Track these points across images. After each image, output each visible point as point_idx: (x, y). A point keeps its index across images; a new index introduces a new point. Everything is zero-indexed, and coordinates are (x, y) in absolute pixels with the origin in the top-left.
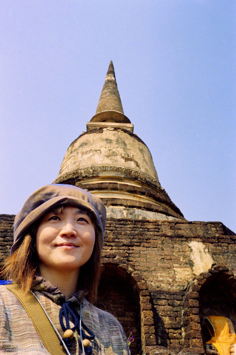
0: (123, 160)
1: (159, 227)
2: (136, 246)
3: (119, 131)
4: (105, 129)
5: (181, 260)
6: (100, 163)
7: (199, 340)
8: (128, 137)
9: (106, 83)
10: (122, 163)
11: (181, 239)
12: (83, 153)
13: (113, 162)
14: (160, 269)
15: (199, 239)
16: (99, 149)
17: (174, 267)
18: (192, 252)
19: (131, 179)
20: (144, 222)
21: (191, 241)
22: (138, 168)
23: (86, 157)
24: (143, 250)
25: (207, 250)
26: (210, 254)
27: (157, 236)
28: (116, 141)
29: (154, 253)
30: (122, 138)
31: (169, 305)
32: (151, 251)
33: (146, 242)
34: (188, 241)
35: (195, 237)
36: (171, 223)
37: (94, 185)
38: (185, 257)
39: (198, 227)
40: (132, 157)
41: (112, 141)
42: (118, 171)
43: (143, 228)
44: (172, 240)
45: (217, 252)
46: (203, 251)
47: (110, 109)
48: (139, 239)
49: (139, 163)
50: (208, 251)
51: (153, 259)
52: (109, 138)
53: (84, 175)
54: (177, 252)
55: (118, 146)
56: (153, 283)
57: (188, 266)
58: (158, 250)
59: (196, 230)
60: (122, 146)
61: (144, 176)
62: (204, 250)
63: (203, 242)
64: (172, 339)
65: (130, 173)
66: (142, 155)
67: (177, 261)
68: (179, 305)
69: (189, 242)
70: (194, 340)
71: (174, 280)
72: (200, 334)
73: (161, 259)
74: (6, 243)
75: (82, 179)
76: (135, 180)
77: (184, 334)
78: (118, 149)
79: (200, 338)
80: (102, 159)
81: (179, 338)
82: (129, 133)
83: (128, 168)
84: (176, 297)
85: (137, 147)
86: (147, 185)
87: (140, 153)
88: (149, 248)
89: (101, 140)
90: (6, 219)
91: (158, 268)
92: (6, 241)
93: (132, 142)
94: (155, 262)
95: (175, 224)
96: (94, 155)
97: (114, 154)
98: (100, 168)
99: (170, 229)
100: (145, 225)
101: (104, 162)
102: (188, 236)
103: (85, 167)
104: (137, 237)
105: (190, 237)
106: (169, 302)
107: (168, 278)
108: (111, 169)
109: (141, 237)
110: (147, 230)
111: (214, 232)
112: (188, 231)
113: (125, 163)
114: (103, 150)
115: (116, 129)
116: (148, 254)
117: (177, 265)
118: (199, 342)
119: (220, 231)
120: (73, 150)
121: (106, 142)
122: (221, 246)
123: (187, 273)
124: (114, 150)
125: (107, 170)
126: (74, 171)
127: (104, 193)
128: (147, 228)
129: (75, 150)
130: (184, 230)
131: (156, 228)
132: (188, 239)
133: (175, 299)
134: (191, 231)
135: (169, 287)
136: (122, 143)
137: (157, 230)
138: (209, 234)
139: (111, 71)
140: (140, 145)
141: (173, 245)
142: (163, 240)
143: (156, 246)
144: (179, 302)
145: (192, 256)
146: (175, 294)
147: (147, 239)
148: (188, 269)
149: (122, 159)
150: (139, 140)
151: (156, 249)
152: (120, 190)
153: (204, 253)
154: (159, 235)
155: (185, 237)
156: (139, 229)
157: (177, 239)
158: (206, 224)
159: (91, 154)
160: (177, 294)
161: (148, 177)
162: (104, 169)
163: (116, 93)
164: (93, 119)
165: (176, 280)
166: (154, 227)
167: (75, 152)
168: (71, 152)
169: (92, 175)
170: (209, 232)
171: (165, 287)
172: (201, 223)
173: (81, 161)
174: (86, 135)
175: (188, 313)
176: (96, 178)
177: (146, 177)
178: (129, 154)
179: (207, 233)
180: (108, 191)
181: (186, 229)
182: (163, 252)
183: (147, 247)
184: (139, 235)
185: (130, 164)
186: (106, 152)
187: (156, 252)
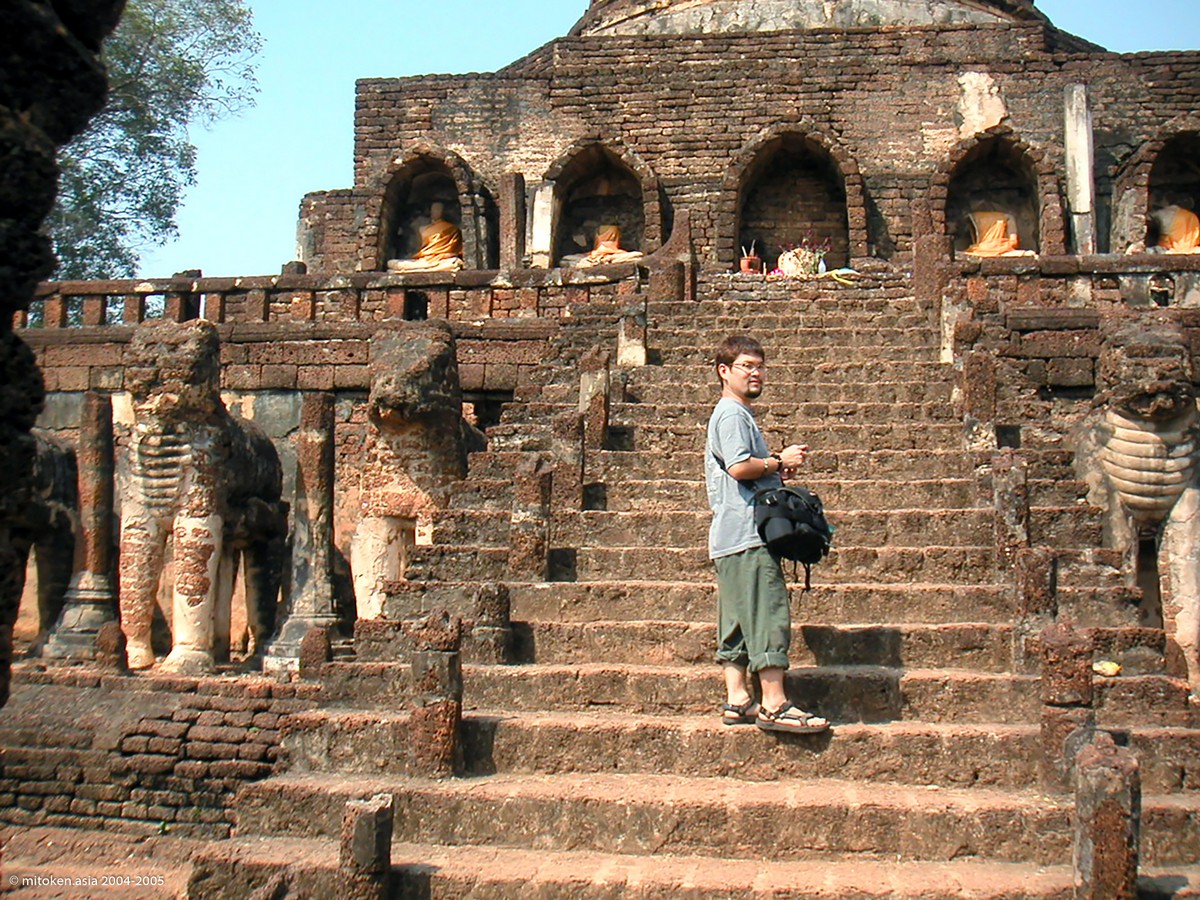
1: (901, 42)
2: (847, 89)
5: (939, 113)
11: (942, 68)
14: (895, 132)
15: (984, 67)
17: (922, 129)
18: (963, 95)
20: (869, 34)
21: (965, 71)
24: (861, 96)
25: (995, 89)
26: (1001, 98)
27: (893, 64)
29: (884, 103)
31: (902, 197)
32: (878, 99)
33: (868, 81)
34: (958, 71)
35: (976, 63)
36: (930, 29)
38: (947, 106)
39: (987, 36)
43: (864, 49)
44: (924, 73)
45: (1016, 92)
46: (986, 91)
48: (853, 74)
50: (998, 92)
51: (881, 114)
54: (932, 97)
57: (953, 123)
58: (893, 96)
59: (982, 43)
62: (990, 89)
63: (991, 72)
64: (902, 251)
67: (930, 114)
69: (961, 73)
71: (919, 153)
73: (897, 114)
84: (916, 183)
88: (874, 93)
91: (890, 132)
92: (587, 95)
94: (884, 120)
95: (938, 33)
99: (924, 46)
100: (868, 40)
102: (960, 61)
104: (849, 69)
105: (966, 63)
106: (903, 192)
107: (908, 149)
109: (858, 70)
110: (873, 51)
111: (1020, 47)
112: (963, 48)
116: (871, 105)
117: (929, 123)
119: (1037, 42)
122: (1028, 78)
123: (947, 139)
128: (873, 47)
130: (955, 47)
131: (893, 46)
132: (959, 67)
133: (915, 187)
134: (970, 48)
135: (909, 167)
137: (896, 50)
138: (1010, 51)
141: (925, 82)
142: (905, 73)
143: (888, 87)
145: (963, 104)
146: (916, 177)
147: (871, 75)
148: (950, 130)
151: (889, 93)
153: (988, 96)
154: (897, 63)
155: (954, 64)
156: (855, 50)
157: (936, 70)
158: (1009, 27)
160: (921, 177)
165: (924, 152)
166: (890, 43)
170: (1010, 48)
171: (900, 166)
179: (1006, 50)
181: (959, 45)
182: (903, 99)
183: (869, 91)
184: (854, 65)
187: (887, 99)
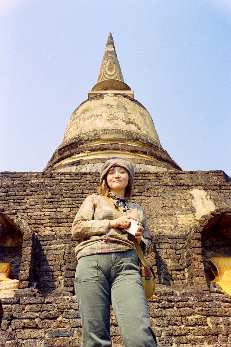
0: (124, 124)
1: (160, 178)
2: (137, 195)
3: (119, 97)
4: (105, 95)
5: (183, 207)
6: (102, 126)
7: (202, 277)
8: (128, 102)
9: (106, 54)
10: (123, 126)
11: (182, 187)
12: (85, 119)
13: (114, 125)
14: (162, 216)
15: (201, 187)
16: (101, 114)
17: (176, 214)
18: (193, 199)
19: (132, 140)
20: (145, 174)
21: (192, 189)
22: (139, 131)
23: (87, 122)
24: (144, 199)
25: (208, 197)
26: (212, 201)
27: (158, 185)
28: (117, 106)
29: (155, 202)
30: (123, 103)
31: (172, 248)
32: (152, 200)
33: (147, 192)
34: (189, 189)
35: (197, 186)
36: (172, 173)
37: (96, 147)
38: (186, 204)
39: (199, 176)
40: (133, 120)
41: (113, 106)
42: (120, 133)
43: (144, 180)
44: (173, 189)
45: (219, 198)
46: (204, 197)
47: (110, 78)
48: (139, 189)
49: (140, 126)
50: (210, 198)
51: (155, 207)
52: (109, 104)
53: (86, 138)
54: (179, 200)
55: (119, 110)
56: (155, 230)
57: (190, 212)
58: (159, 198)
59: (197, 178)
60: (123, 110)
61: (145, 138)
62: (206, 197)
63: (205, 189)
64: (175, 280)
65: (131, 135)
66: (143, 119)
67: (179, 208)
68: (182, 248)
69: (191, 190)
70: (197, 278)
71: (176, 226)
72: (203, 272)
73: (163, 207)
74: (8, 198)
75: (85, 143)
76: (136, 141)
77: (187, 275)
78: (119, 113)
79: (204, 276)
80: (103, 123)
81: (183, 279)
82: (130, 99)
83: (130, 130)
84: (178, 240)
85: (138, 111)
86: (148, 146)
87: (141, 117)
88: (151, 197)
89: (102, 106)
90: (8, 176)
91: (160, 215)
92: (9, 196)
93: (132, 106)
94: (157, 210)
95: (176, 174)
96: (96, 119)
97: (115, 118)
98: (102, 131)
99: (171, 179)
100: (145, 176)
101: (105, 126)
102: (189, 185)
103: (87, 131)
104: (138, 187)
105: (192, 186)
106: (172, 245)
107: (170, 224)
108: (113, 131)
109: (142, 187)
110: (148, 181)
111: (215, 180)
112: (189, 181)
113: (126, 126)
114: (104, 115)
115: (116, 95)
116: (149, 203)
117: (179, 212)
118: (203, 280)
119: (222, 179)
120: (75, 117)
121: (107, 107)
122: (223, 193)
123: (189, 220)
124: (115, 114)
125: (109, 133)
126: (77, 136)
127: (106, 153)
128: (148, 179)
129: (77, 117)
130: (186, 180)
131: (157, 179)
132: (190, 187)
133: (178, 243)
134: (192, 180)
135: (172, 233)
136: (122, 108)
138: (211, 182)
139: (111, 42)
140: (140, 109)
141: (174, 193)
142: (165, 189)
143: (157, 195)
144: (181, 246)
145: (194, 203)
146: (177, 237)
147: (148, 189)
148: (190, 215)
149: (123, 122)
150: (140, 105)
151: (158, 197)
152: (122, 150)
153: (206, 200)
154: (160, 185)
155: (186, 186)
156: (139, 180)
157: (179, 188)
158: (208, 173)
159: (93, 119)
160: (180, 238)
161: (149, 139)
162: (106, 131)
163: (115, 62)
164: (94, 89)
165: (178, 226)
166: (155, 178)
167: (77, 119)
168: (74, 120)
169: (93, 138)
170: (211, 181)
171: (167, 232)
172: (202, 172)
173: (83, 126)
174: (87, 102)
175: (191, 253)
176: (97, 140)
177: (147, 138)
178: (130, 118)
179: (209, 182)
180: (110, 152)
181: (187, 179)
182: (165, 200)
183: (148, 196)
184: (140, 185)
185: (131, 127)
186: (107, 116)
187: (157, 200)
